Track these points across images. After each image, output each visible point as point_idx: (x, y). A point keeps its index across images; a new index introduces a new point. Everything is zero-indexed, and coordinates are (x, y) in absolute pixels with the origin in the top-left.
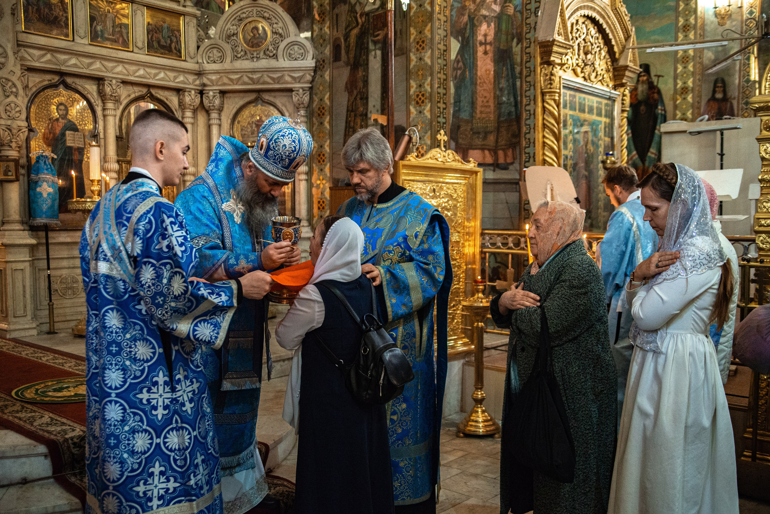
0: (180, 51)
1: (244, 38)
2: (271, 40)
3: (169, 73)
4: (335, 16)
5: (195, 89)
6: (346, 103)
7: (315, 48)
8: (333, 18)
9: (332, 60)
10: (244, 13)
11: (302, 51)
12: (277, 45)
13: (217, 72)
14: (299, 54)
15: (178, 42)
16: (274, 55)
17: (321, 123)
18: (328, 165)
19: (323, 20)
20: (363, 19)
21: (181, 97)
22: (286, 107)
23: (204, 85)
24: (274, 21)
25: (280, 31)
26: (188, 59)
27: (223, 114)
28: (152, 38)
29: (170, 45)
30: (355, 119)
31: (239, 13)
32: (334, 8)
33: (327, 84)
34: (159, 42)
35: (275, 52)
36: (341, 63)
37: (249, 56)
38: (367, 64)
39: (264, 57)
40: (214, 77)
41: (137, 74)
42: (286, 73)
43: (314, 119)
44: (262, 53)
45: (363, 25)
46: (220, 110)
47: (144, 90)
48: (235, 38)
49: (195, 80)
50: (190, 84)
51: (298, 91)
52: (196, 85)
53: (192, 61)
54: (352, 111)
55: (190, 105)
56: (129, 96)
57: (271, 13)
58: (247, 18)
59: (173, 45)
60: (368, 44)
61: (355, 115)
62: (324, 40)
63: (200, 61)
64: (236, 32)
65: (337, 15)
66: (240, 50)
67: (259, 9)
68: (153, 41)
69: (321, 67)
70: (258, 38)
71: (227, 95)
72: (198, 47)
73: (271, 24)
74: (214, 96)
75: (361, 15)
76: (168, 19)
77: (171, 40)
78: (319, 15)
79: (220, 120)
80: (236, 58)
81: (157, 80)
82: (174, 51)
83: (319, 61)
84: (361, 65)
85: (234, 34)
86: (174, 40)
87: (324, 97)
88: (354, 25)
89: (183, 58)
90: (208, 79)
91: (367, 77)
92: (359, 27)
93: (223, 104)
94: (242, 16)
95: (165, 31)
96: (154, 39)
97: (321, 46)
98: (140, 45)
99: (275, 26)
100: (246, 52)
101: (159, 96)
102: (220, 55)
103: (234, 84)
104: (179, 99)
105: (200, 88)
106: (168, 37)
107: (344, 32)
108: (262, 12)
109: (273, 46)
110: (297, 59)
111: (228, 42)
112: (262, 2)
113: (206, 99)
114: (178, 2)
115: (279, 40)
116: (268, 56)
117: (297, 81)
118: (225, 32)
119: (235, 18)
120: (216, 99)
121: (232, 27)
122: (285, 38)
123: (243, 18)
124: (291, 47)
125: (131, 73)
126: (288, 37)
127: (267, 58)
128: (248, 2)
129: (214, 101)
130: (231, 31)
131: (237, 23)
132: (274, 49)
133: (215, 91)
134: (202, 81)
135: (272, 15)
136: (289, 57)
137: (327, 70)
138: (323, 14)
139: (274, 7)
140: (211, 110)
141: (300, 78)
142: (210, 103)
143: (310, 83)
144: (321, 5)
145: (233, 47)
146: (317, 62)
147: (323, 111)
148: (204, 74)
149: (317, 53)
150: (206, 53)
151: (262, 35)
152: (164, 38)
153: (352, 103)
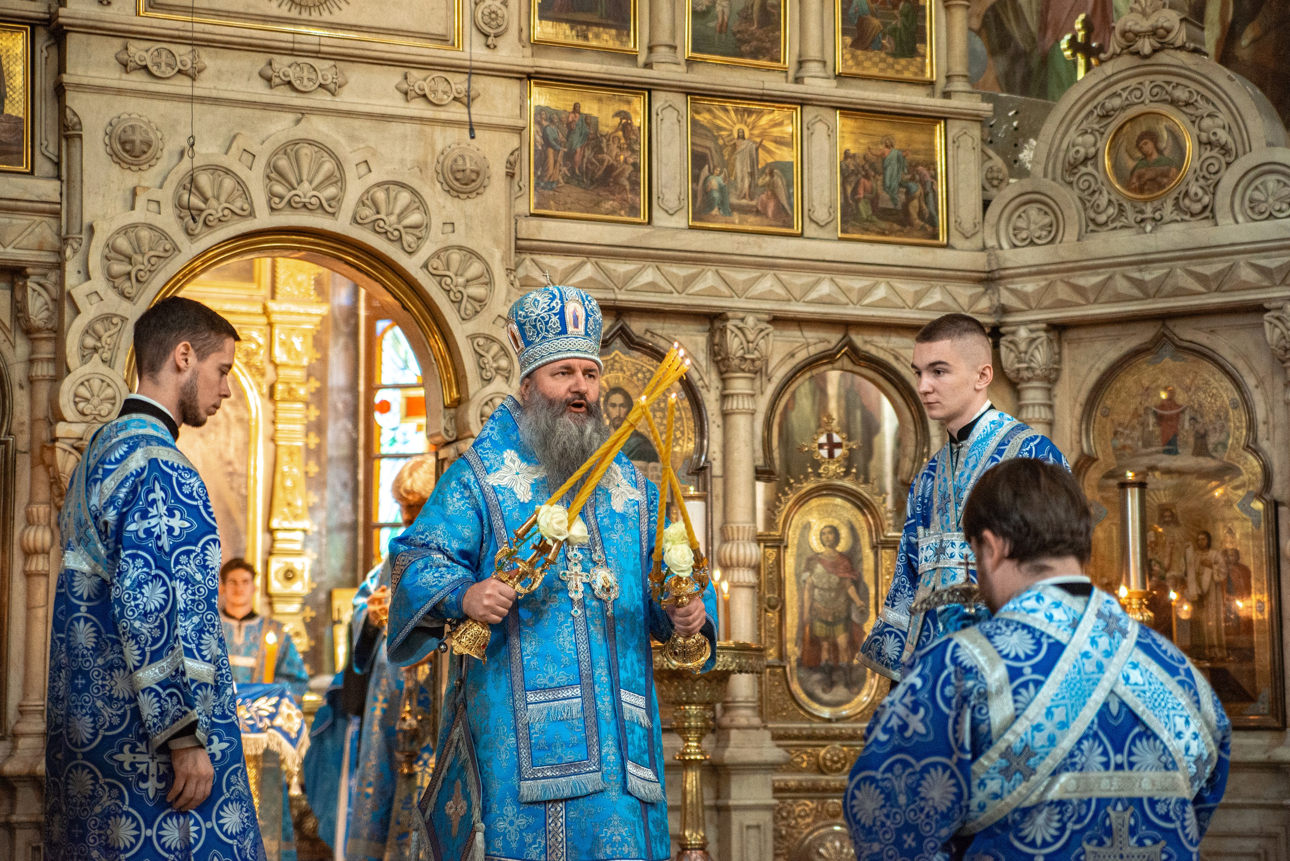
0: (932, 221)
1: (1115, 166)
2: (1197, 165)
3: (900, 285)
12: (1214, 179)
13: (1038, 272)
14: (1281, 199)
15: (929, 194)
16: (1205, 208)
22: (1246, 358)
23: (1004, 310)
24: (1204, 108)
25: (1223, 136)
26: (956, 240)
27: (1058, 390)
28: (855, 191)
29: (906, 205)
31: (1100, 98)
34: (874, 202)
35: (1206, 199)
37: (1131, 216)
39: (1175, 216)
40: (1030, 287)
41: (813, 295)
42: (1242, 258)
44: (1169, 206)
46: (1051, 379)
47: (834, 338)
48: (1090, 169)
49: (975, 299)
51: (1280, 309)
52: (979, 313)
53: (967, 244)
56: (792, 355)
57: (1194, 86)
58: (1123, 108)
63: (991, 242)
64: (1092, 151)
66: (1103, 201)
67: (1160, 79)
68: (857, 201)
70: (1157, 162)
71: (1072, 334)
72: (986, 204)
73: (1196, 120)
74: (1032, 341)
76: (900, 136)
77: (908, 193)
79: (1051, 407)
80: (1094, 225)
81: (869, 306)
82: (918, 222)
85: (1086, 159)
89: (943, 239)
90: (1014, 292)
93: (1059, 362)
94: (1109, 105)
95: (892, 170)
96: (861, 194)
98: (821, 214)
99: (1207, 123)
100: (1121, 210)
101: (873, 351)
102: (1047, 220)
103: (1088, 303)
105: (991, 320)
106: (901, 184)
108: (1169, 89)
109: (1202, 182)
110: (1275, 213)
111: (1070, 184)
112: (1164, 57)
113: (1011, 350)
114: (930, 84)
115: (1220, 162)
116: (1186, 213)
117: (1278, 282)
118: (1061, 155)
119: (1091, 112)
120: (1037, 348)
121: (1080, 139)
122: (1237, 157)
123: (1114, 110)
124: (1258, 182)
125: (797, 294)
126: (1245, 153)
127: (1183, 220)
128: (1126, 61)
129: (1032, 355)
130: (1078, 152)
131: (1096, 127)
132: (1206, 192)
133: (1033, 326)
134: (999, 300)
135: (1198, 93)
136: (1249, 212)
139: (1203, 70)
140: (1025, 380)
141: (1287, 270)
142: (1021, 361)
145: (1085, 196)
148: (1002, 278)
150: (1008, 220)
151: (1169, 153)
152: (887, 188)
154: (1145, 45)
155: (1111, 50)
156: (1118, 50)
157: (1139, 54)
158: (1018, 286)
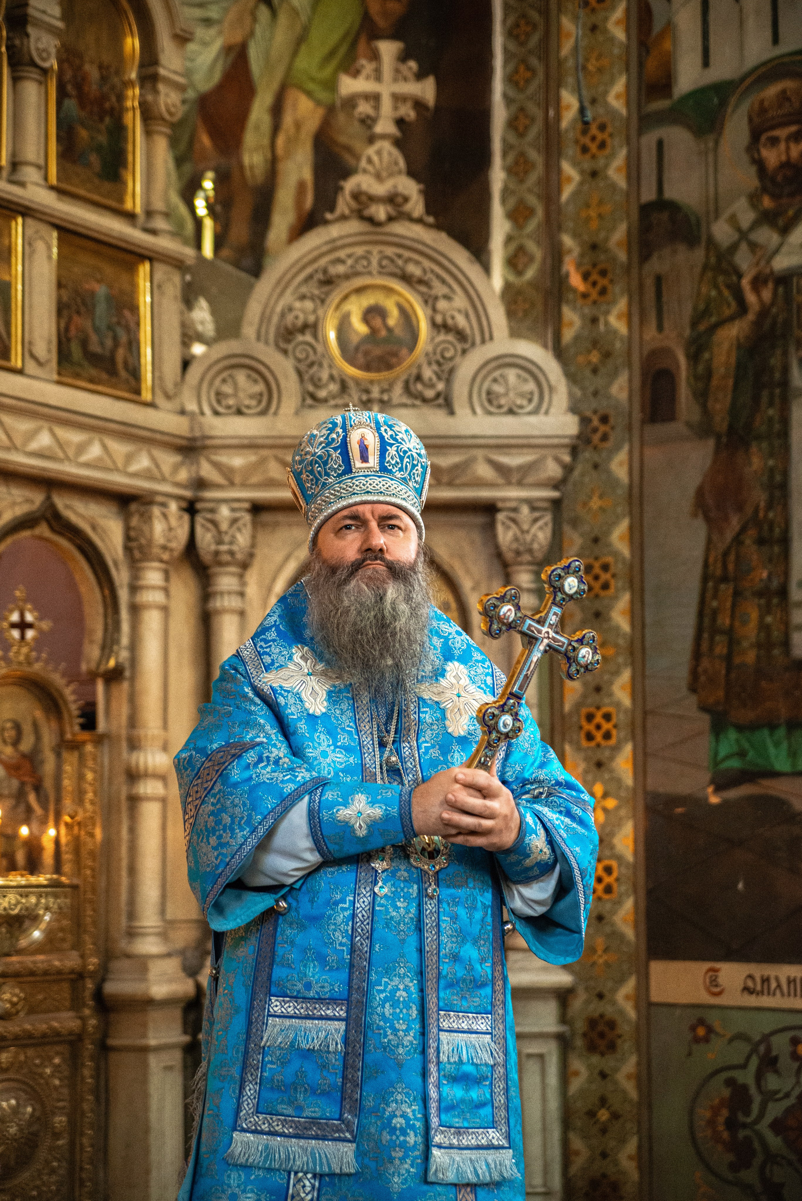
0: (135, 373)
1: (340, 338)
2: (430, 348)
3: (112, 444)
4: (649, 283)
5: (178, 498)
6: (698, 552)
7: (571, 377)
8: (641, 286)
9: (637, 415)
10: (340, 261)
11: (531, 386)
12: (447, 367)
13: (248, 445)
14: (522, 395)
16: (438, 395)
17: (597, 615)
18: (628, 749)
19: (603, 292)
20: (767, 294)
21: (135, 521)
23: (200, 484)
24: (439, 289)
25: (461, 321)
26: (160, 401)
27: (252, 577)
28: (67, 329)
29: (113, 353)
30: (734, 606)
31: (323, 262)
32: (645, 257)
33: (622, 492)
34: (84, 343)
35: (441, 386)
36: (677, 427)
37: (355, 395)
38: (785, 434)
39: (405, 400)
40: (237, 461)
41: (34, 446)
42: (480, 453)
44: (398, 389)
45: (764, 313)
46: (245, 564)
47: (38, 498)
48: (308, 337)
49: (176, 468)
50: (164, 479)
51: (515, 510)
52: (177, 485)
53: (169, 404)
54: (725, 579)
55: (164, 548)
57: (427, 263)
58: (347, 277)
59: (121, 353)
60: (786, 370)
61: (737, 594)
62: (607, 355)
63: (191, 406)
64: (312, 318)
65: (659, 280)
66: (325, 375)
67: (390, 251)
69: (596, 438)
70: (386, 341)
72: (186, 363)
73: (429, 301)
74: (234, 521)
75: (758, 283)
76: (109, 271)
78: (586, 277)
79: (242, 595)
80: (312, 400)
81: (87, 465)
82: (123, 373)
83: (589, 420)
84: (759, 438)
85: (304, 328)
86: (123, 338)
87: (608, 533)
88: (727, 312)
89: (147, 396)
90: (217, 466)
91: (786, 473)
92: (751, 316)
93: (255, 545)
94: (332, 270)
95: (101, 309)
96: (73, 332)
97: (595, 371)
98: (41, 350)
100: (344, 387)
101: (74, 518)
102: (257, 389)
104: (127, 529)
105: (188, 494)
106: (110, 328)
107: (687, 332)
108: (400, 262)
109: (435, 367)
110: (515, 409)
111: (285, 352)
112: (400, 228)
113: (208, 530)
114: (130, 217)
115: (456, 350)
116: (416, 397)
117: (514, 480)
118: (275, 319)
119: (310, 277)
120: (239, 530)
121: (298, 305)
122: (473, 344)
123: (339, 276)
124: (497, 374)
125: (18, 442)
126: (483, 341)
127: (414, 406)
128: (354, 226)
129: (234, 537)
130: (297, 317)
131: (316, 292)
132: (439, 378)
133: (236, 505)
134: (198, 472)
135: (432, 271)
136: (486, 404)
137: (617, 448)
138: (603, 273)
139: (442, 248)
140: (220, 564)
141: (526, 469)
142: (220, 542)
143: (556, 487)
144: (594, 247)
145: (303, 367)
146: (584, 421)
147: (605, 577)
148: (205, 447)
149: (578, 393)
150: (211, 384)
151: (399, 332)
152: (97, 330)
153: (726, 554)
154: (381, 212)
155: (338, 212)
156: (347, 212)
157: (371, 220)
158: (223, 458)
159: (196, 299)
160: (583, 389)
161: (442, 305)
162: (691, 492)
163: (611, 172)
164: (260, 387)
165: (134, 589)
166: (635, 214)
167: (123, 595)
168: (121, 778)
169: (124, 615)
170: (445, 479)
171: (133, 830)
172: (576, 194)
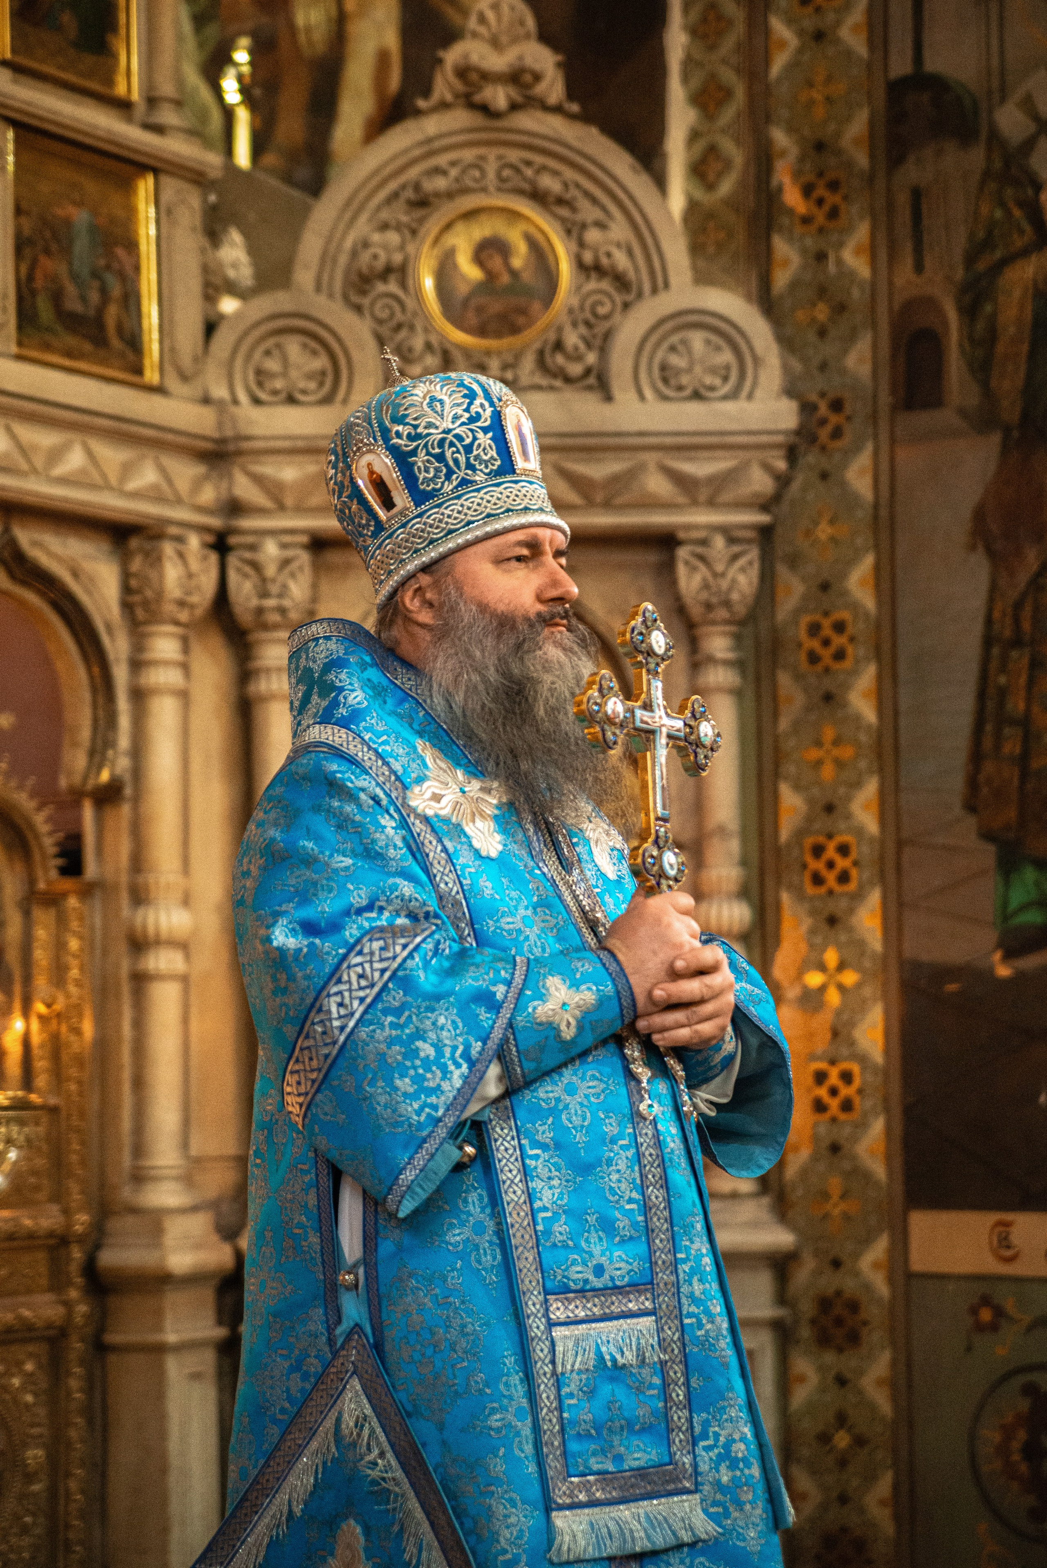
0: (135, 343)
1: (440, 288)
2: (575, 302)
3: (101, 449)
4: (903, 199)
5: (202, 529)
6: (977, 602)
8: (890, 207)
9: (885, 399)
10: (438, 171)
11: (726, 356)
12: (601, 328)
13: (302, 448)
14: (712, 370)
15: (130, 299)
16: (588, 372)
17: (828, 698)
18: (875, 897)
19: (834, 213)
21: (136, 564)
23: (234, 508)
24: (588, 212)
25: (621, 260)
26: (173, 383)
28: (30, 278)
29: (100, 313)
30: (1031, 683)
31: (413, 173)
32: (896, 162)
33: (863, 514)
34: (57, 297)
35: (591, 358)
36: (946, 416)
39: (539, 379)
40: (289, 473)
42: (651, 458)
43: (784, 679)
44: (528, 363)
48: (392, 287)
49: (197, 485)
50: (179, 501)
51: (704, 542)
52: (200, 509)
53: (186, 389)
54: (1017, 642)
55: (181, 604)
57: (569, 174)
58: (450, 195)
59: (112, 313)
61: (1035, 665)
62: (840, 308)
63: (220, 392)
64: (397, 258)
65: (917, 195)
66: (418, 343)
67: (514, 155)
68: (34, 294)
69: (824, 434)
70: (510, 290)
72: (210, 327)
73: (573, 231)
74: (285, 563)
76: (93, 190)
78: (807, 191)
81: (63, 481)
82: (116, 343)
83: (814, 408)
85: (387, 272)
86: (116, 290)
87: (843, 575)
88: (1019, 243)
89: (151, 376)
90: (259, 480)
93: (317, 601)
94: (427, 185)
95: (81, 245)
96: (39, 283)
97: (822, 333)
100: (447, 358)
101: (44, 560)
102: (317, 364)
104: (126, 576)
105: (215, 522)
106: (95, 274)
107: (959, 274)
108: (529, 172)
109: (583, 330)
110: (703, 392)
111: (358, 309)
112: (528, 121)
113: (246, 576)
114: (123, 106)
115: (613, 302)
116: (555, 376)
117: (702, 498)
118: (343, 260)
119: (395, 195)
120: (293, 575)
121: (376, 237)
122: (640, 295)
123: (437, 195)
124: (675, 339)
126: (655, 291)
127: (552, 388)
128: (461, 118)
129: (285, 586)
130: (375, 257)
131: (404, 219)
132: (589, 346)
133: (287, 539)
134: (230, 489)
135: (578, 186)
136: (660, 385)
137: (857, 449)
138: (834, 186)
139: (590, 149)
140: (266, 627)
141: (719, 482)
142: (264, 594)
143: (765, 508)
144: (820, 146)
145: (385, 331)
146: (807, 408)
147: (839, 641)
148: (239, 453)
149: (797, 366)
150: (248, 357)
151: (527, 277)
152: (74, 277)
153: (1018, 606)
154: (499, 97)
155: (436, 96)
156: (449, 97)
157: (485, 109)
158: (268, 469)
159: (225, 230)
160: (805, 360)
161: (593, 235)
162: (966, 512)
163: (845, 33)
164: (321, 362)
165: (137, 665)
166: (880, 93)
167: (121, 674)
168: (121, 948)
169: (123, 704)
170: (599, 497)
171: (139, 1024)
172: (793, 65)
